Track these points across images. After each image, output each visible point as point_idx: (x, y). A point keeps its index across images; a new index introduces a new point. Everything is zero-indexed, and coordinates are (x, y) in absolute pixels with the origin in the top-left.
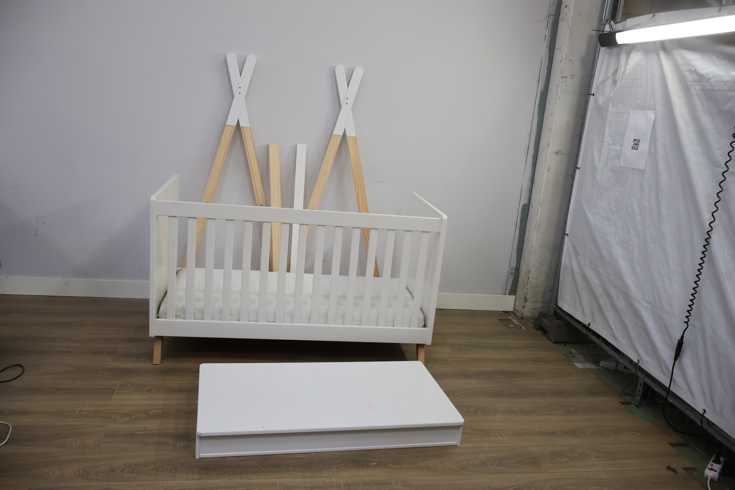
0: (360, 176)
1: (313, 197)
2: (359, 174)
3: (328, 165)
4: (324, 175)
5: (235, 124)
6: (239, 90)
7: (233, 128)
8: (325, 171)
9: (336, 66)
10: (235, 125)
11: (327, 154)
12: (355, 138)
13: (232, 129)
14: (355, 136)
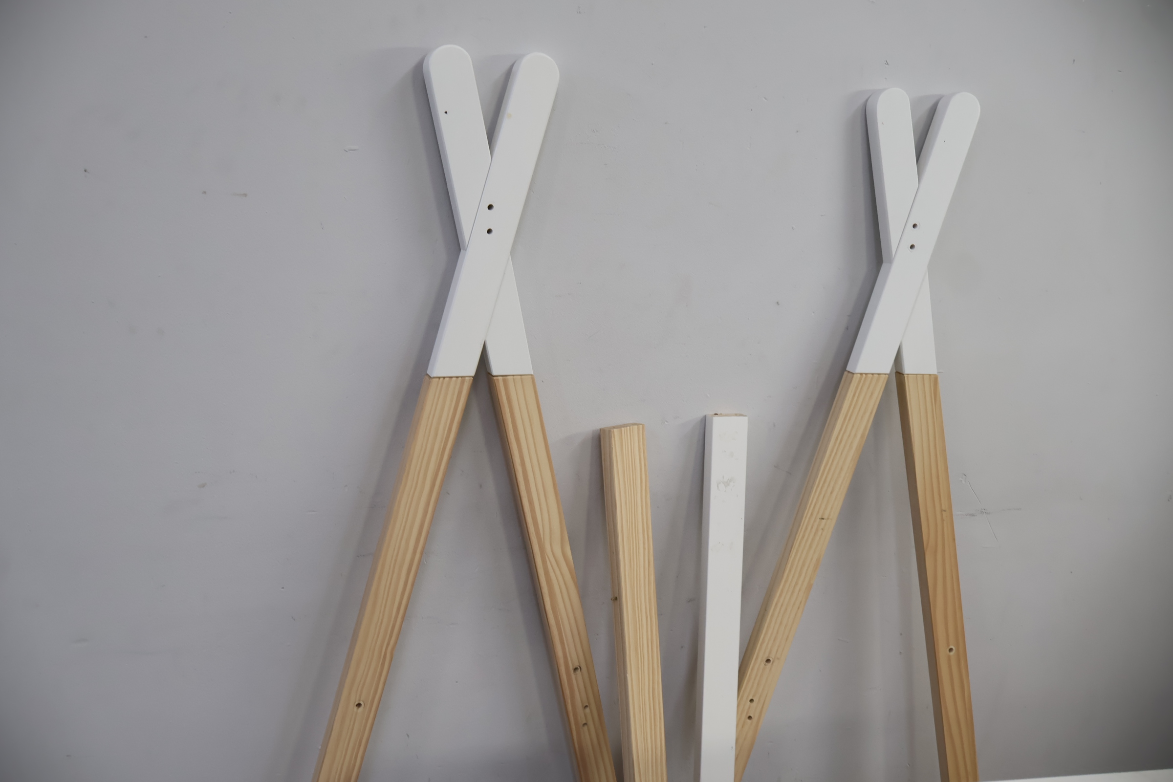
0: (943, 520)
1: (772, 615)
2: (942, 511)
3: (831, 493)
4: (817, 530)
5: (471, 370)
6: (488, 219)
7: (463, 383)
8: (820, 516)
9: (881, 91)
10: (472, 372)
11: (832, 451)
12: (934, 379)
13: (460, 392)
14: (934, 371)
